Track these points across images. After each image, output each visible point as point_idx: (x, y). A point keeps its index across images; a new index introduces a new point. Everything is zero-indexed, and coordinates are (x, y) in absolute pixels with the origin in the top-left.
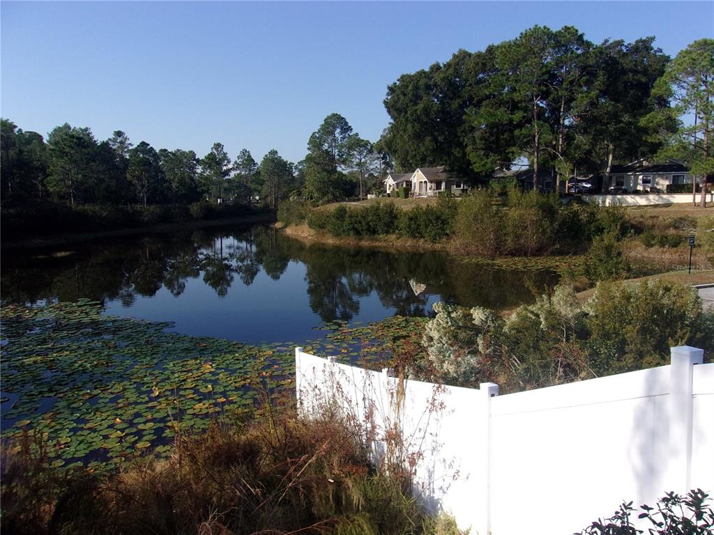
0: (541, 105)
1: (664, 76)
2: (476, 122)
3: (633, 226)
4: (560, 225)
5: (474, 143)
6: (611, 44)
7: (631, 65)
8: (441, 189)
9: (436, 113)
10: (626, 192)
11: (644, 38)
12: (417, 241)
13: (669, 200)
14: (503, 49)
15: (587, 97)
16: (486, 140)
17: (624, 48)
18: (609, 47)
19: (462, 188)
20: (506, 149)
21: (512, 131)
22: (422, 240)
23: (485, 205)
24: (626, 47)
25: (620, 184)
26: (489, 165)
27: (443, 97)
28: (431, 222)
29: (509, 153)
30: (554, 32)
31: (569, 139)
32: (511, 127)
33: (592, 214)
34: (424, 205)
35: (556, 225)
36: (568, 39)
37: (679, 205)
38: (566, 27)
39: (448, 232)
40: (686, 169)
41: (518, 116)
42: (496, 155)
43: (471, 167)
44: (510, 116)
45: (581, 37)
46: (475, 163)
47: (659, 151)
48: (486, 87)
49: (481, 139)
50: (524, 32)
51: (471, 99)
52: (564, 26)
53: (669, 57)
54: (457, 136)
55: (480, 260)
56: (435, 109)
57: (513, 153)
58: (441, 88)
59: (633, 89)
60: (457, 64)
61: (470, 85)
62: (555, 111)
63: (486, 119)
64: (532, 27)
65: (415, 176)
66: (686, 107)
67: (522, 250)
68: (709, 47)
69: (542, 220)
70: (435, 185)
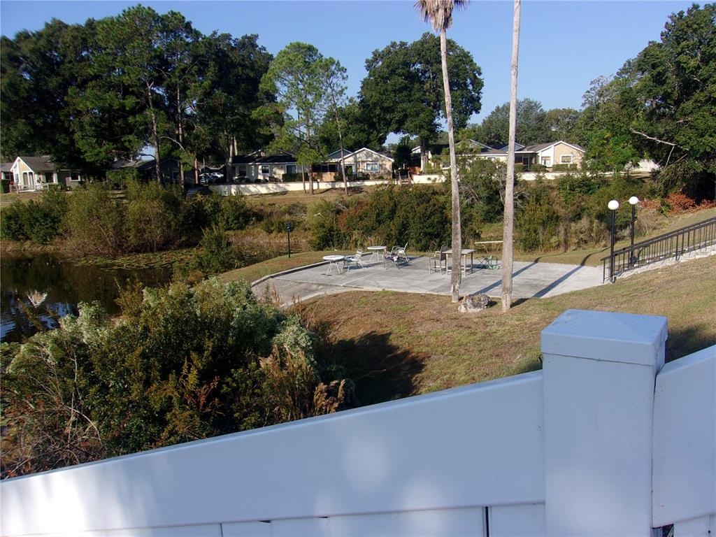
0: (157, 92)
1: (268, 73)
2: (81, 106)
3: (255, 214)
4: (185, 217)
5: (82, 128)
6: (220, 36)
7: (238, 60)
8: (52, 181)
9: (27, 92)
10: (248, 182)
11: (249, 35)
12: (22, 244)
13: (285, 188)
14: (105, 25)
15: (200, 86)
16: (96, 126)
17: (232, 42)
18: (218, 40)
19: (79, 180)
20: (122, 137)
21: (125, 118)
22: (28, 242)
23: (101, 199)
24: (234, 41)
25: (242, 174)
26: (103, 155)
27: (38, 73)
28: (38, 221)
29: (125, 141)
30: (160, 15)
31: (189, 128)
32: (123, 112)
33: (216, 204)
34: (25, 201)
35: (181, 217)
36: (175, 25)
37: (294, 193)
38: (172, 12)
39: (60, 231)
40: (294, 160)
41: (130, 102)
42: (110, 143)
43: (82, 157)
44: (122, 101)
45: (188, 24)
46: (86, 152)
47: (271, 142)
48: (90, 66)
49: (90, 125)
50: (127, 10)
51: (73, 78)
52: (170, 10)
53: (272, 56)
54: (60, 121)
55: (98, 261)
56: (26, 86)
57: (130, 141)
58: (32, 62)
59: (243, 83)
60: (52, 35)
61: (70, 62)
62: (172, 99)
63: (93, 102)
64: (135, 6)
65: (16, 166)
66: (289, 103)
67: (147, 246)
68: (303, 50)
69: (165, 212)
70: (44, 177)
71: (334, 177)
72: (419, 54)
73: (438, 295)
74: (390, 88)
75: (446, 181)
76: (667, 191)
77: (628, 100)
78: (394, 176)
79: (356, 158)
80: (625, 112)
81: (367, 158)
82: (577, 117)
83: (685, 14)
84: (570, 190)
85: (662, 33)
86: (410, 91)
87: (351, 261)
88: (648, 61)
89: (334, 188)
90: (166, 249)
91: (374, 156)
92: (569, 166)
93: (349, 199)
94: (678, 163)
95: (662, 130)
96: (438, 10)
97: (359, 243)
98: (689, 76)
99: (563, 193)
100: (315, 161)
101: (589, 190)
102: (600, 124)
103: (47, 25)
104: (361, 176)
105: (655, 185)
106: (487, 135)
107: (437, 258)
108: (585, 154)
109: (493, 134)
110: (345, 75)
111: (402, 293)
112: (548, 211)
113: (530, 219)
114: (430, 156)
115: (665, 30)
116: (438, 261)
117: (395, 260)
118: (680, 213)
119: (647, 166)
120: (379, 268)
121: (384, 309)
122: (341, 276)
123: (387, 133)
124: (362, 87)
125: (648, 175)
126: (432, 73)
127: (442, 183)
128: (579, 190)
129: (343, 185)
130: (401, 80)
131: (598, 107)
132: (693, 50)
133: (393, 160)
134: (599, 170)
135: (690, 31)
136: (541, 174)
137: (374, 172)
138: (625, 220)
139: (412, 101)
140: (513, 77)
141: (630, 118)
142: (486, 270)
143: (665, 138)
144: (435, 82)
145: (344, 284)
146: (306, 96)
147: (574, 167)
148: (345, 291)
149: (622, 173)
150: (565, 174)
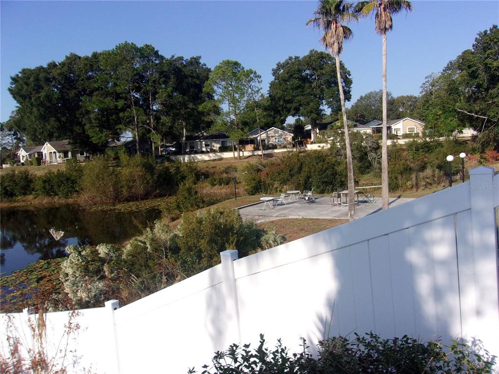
0: (136, 96)
1: (209, 80)
2: (90, 107)
3: (203, 174)
4: (158, 177)
5: (91, 122)
6: (176, 58)
7: (189, 73)
8: (68, 157)
9: (57, 100)
10: (196, 153)
11: (195, 57)
12: (53, 199)
13: (221, 156)
14: (105, 56)
15: (165, 91)
16: (99, 120)
17: (184, 62)
18: (175, 60)
19: (85, 155)
20: (115, 127)
21: (117, 114)
22: (57, 197)
23: (104, 167)
24: (185, 61)
25: (192, 147)
26: (103, 138)
27: (62, 88)
28: (63, 183)
29: (117, 129)
30: (139, 47)
31: (157, 119)
32: (117, 110)
33: (178, 168)
34: (55, 170)
35: (155, 177)
36: (148, 53)
37: (227, 159)
38: (146, 45)
39: (77, 189)
40: (228, 137)
41: (121, 103)
42: (108, 131)
43: (90, 140)
44: (115, 103)
45: (157, 52)
46: (92, 137)
47: (212, 126)
48: (95, 82)
49: (95, 120)
50: (118, 45)
51: (84, 90)
52: (145, 44)
53: (210, 69)
54: (77, 118)
55: (104, 207)
56: (56, 96)
57: (120, 129)
58: (59, 81)
59: (192, 88)
60: (70, 63)
61: (83, 80)
62: (146, 100)
63: (97, 105)
64: (124, 42)
65: (45, 148)
66: (223, 99)
67: (134, 197)
68: (231, 65)
69: (145, 174)
70: (63, 154)
71: (254, 148)
72: (308, 64)
73: (339, 220)
74: (289, 87)
75: (331, 147)
76: (484, 149)
77: (453, 90)
78: (294, 146)
79: (267, 135)
80: (451, 97)
81: (275, 134)
82: (417, 101)
83: (488, 32)
84: (416, 150)
85: (473, 44)
86: (303, 89)
87: (278, 200)
88: (465, 62)
89: (254, 155)
90: (147, 199)
91: (280, 133)
92: (413, 134)
93: (265, 161)
94: (490, 130)
95: (477, 109)
96: (334, 44)
97: (278, 190)
98: (494, 72)
99: (411, 153)
100: (242, 137)
101: (429, 150)
102: (434, 105)
103: (67, 57)
104: (271, 146)
105: (475, 145)
106: (355, 115)
107: (335, 196)
108: (425, 126)
109: (359, 115)
110: (260, 80)
111: (316, 219)
112: (404, 164)
113: (392, 171)
114: (318, 131)
115: (475, 43)
116: (335, 199)
117: (307, 199)
118: (495, 163)
119: (468, 133)
120: (296, 204)
121: (306, 229)
122: (272, 210)
123: (286, 117)
124: (270, 87)
125: (470, 138)
126: (318, 76)
127: (328, 149)
128: (422, 150)
129: (260, 153)
130: (296, 81)
131: (431, 93)
132: (495, 55)
133: (292, 135)
134: (435, 136)
135: (492, 44)
136: (395, 141)
137: (280, 143)
138: (456, 169)
139: (305, 95)
140: (384, 82)
141: (456, 101)
142: (367, 204)
143: (480, 114)
144: (319, 82)
145: (276, 215)
146: (234, 95)
147: (417, 135)
148: (277, 219)
149: (451, 138)
150: (411, 140)
